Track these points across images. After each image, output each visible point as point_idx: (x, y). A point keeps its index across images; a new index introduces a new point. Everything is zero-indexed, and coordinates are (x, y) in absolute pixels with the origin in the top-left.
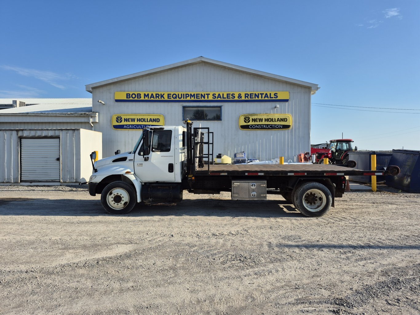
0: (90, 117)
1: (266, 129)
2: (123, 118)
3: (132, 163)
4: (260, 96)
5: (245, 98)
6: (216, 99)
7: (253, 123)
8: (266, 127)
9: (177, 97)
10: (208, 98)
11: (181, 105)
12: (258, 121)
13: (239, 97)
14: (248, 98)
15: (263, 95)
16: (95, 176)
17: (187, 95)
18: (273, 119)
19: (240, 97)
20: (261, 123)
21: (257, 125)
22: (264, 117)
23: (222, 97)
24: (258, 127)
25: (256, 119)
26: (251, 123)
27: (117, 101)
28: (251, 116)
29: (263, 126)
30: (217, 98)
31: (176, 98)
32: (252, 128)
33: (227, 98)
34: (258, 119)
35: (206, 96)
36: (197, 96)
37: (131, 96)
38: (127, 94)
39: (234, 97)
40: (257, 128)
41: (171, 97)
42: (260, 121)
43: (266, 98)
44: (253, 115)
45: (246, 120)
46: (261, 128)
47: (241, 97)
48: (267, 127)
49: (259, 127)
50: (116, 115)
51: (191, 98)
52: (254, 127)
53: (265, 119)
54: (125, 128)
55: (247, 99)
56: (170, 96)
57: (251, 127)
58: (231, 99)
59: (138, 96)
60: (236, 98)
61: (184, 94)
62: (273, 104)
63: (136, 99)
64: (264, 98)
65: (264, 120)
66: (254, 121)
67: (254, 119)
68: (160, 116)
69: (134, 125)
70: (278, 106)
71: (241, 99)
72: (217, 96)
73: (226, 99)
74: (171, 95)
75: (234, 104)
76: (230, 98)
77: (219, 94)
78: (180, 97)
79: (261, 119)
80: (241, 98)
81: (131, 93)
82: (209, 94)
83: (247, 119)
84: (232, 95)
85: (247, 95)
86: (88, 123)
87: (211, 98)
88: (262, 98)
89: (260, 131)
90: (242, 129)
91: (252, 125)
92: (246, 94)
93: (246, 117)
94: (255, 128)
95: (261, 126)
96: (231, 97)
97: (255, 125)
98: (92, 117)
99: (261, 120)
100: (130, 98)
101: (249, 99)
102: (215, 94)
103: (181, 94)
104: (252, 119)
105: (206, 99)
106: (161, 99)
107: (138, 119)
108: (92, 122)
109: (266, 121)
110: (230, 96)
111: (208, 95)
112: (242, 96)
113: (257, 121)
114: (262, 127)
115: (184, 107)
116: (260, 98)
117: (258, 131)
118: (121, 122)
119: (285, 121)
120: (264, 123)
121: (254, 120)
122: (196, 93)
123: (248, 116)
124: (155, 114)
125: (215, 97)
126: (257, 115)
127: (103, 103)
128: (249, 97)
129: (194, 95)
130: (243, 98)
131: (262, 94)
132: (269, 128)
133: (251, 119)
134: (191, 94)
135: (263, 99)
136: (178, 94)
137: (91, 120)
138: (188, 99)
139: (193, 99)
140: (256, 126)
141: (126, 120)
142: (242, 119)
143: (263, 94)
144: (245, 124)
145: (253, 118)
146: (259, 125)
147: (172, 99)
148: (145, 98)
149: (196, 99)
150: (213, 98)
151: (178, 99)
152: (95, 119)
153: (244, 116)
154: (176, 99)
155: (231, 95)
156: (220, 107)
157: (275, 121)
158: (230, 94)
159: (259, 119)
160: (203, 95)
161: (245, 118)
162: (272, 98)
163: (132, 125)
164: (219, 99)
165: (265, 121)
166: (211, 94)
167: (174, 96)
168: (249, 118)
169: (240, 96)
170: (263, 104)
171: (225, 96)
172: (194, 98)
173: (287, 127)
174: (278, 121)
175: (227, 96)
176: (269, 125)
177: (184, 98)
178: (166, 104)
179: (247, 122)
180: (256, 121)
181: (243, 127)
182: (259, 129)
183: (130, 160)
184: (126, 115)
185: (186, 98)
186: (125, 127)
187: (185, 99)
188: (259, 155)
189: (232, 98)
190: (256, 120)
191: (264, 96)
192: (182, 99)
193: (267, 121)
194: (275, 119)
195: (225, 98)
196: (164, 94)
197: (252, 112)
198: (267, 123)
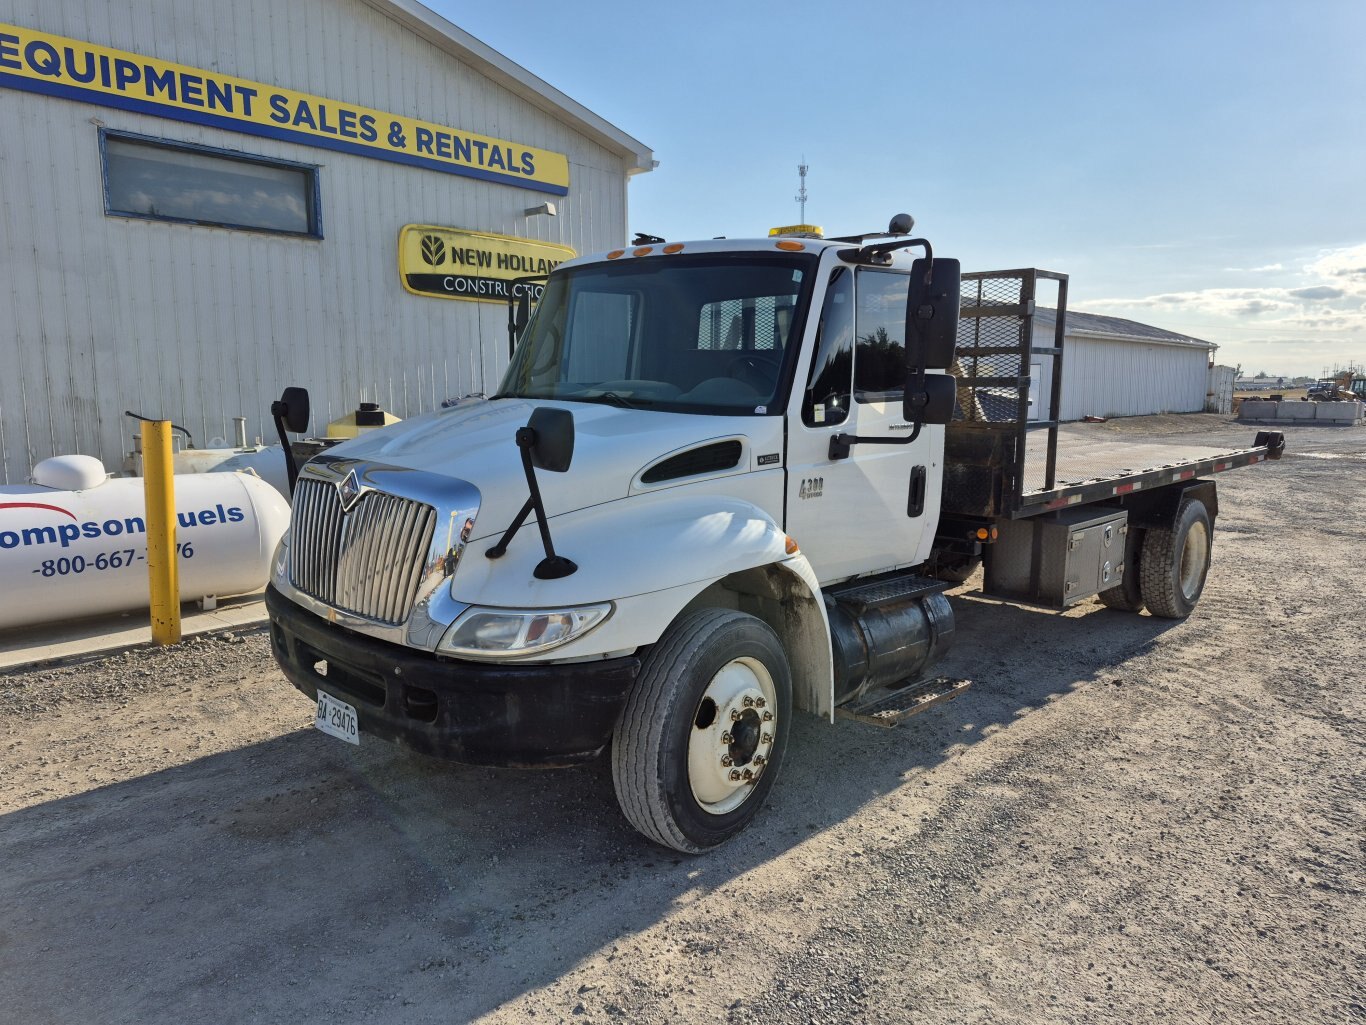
1: (505, 297)
4: (474, 151)
5: (420, 149)
6: (289, 126)
7: (458, 269)
8: (502, 289)
9: (63, 70)
10: (248, 111)
11: (91, 122)
12: (476, 261)
13: (395, 140)
14: (430, 151)
15: (485, 149)
17: (126, 71)
18: (523, 258)
19: (398, 138)
20: (484, 272)
21: (473, 279)
22: (496, 248)
23: (317, 124)
24: (477, 290)
25: (468, 251)
26: (448, 268)
28: (448, 236)
29: (493, 286)
30: (296, 122)
32: (455, 292)
33: (344, 132)
34: (475, 255)
35: (238, 99)
36: (185, 89)
39: (374, 135)
40: (472, 293)
42: (481, 264)
44: (456, 233)
45: (431, 252)
46: (486, 295)
47: (401, 142)
49: (480, 288)
51: (150, 92)
52: (461, 285)
53: (499, 254)
55: (425, 154)
56: (16, 52)
57: (450, 283)
58: (360, 141)
60: (382, 142)
61: (105, 60)
64: (492, 164)
65: (494, 261)
67: (461, 250)
70: (552, 208)
71: (399, 149)
72: (293, 111)
73: (338, 136)
76: (354, 135)
77: (303, 106)
78: (81, 68)
79: (484, 253)
80: (403, 145)
82: (254, 93)
84: (363, 124)
85: (424, 137)
87: (262, 114)
88: (481, 160)
90: (411, 290)
91: (455, 277)
92: (419, 131)
93: (429, 238)
94: (466, 293)
95: (486, 285)
96: (359, 129)
97: (466, 278)
99: (484, 258)
101: (437, 157)
102: (285, 101)
103: (89, 57)
104: (454, 250)
105: (238, 113)
109: (503, 266)
110: (353, 125)
111: (248, 94)
112: (404, 138)
113: (471, 260)
114: (489, 291)
115: (110, 137)
116: (475, 163)
120: (495, 271)
121: (461, 256)
122: (178, 70)
123: (439, 235)
125: (286, 114)
126: (469, 235)
128: (434, 147)
129: (169, 75)
130: (411, 147)
133: (447, 250)
134: (149, 70)
135: (486, 166)
136: (69, 52)
138: (136, 91)
139: (161, 97)
140: (470, 281)
142: (412, 246)
144: (428, 269)
145: (457, 249)
146: (479, 279)
147: (28, 72)
149: (179, 103)
150: (273, 116)
153: (421, 231)
154: (53, 79)
155: (357, 121)
156: (308, 170)
158: (353, 115)
159: (477, 252)
161: (424, 243)
162: (517, 170)
164: (305, 128)
165: (499, 266)
166: (265, 93)
168: (442, 245)
169: (395, 132)
170: (483, 189)
171: (333, 120)
172: (172, 96)
174: (542, 272)
175: (343, 123)
177: (106, 82)
179: (434, 259)
180: (469, 263)
181: (419, 282)
182: (479, 295)
185: (121, 86)
189: (363, 135)
190: (468, 257)
191: (488, 153)
194: (531, 259)
195: (333, 130)
198: (505, 273)
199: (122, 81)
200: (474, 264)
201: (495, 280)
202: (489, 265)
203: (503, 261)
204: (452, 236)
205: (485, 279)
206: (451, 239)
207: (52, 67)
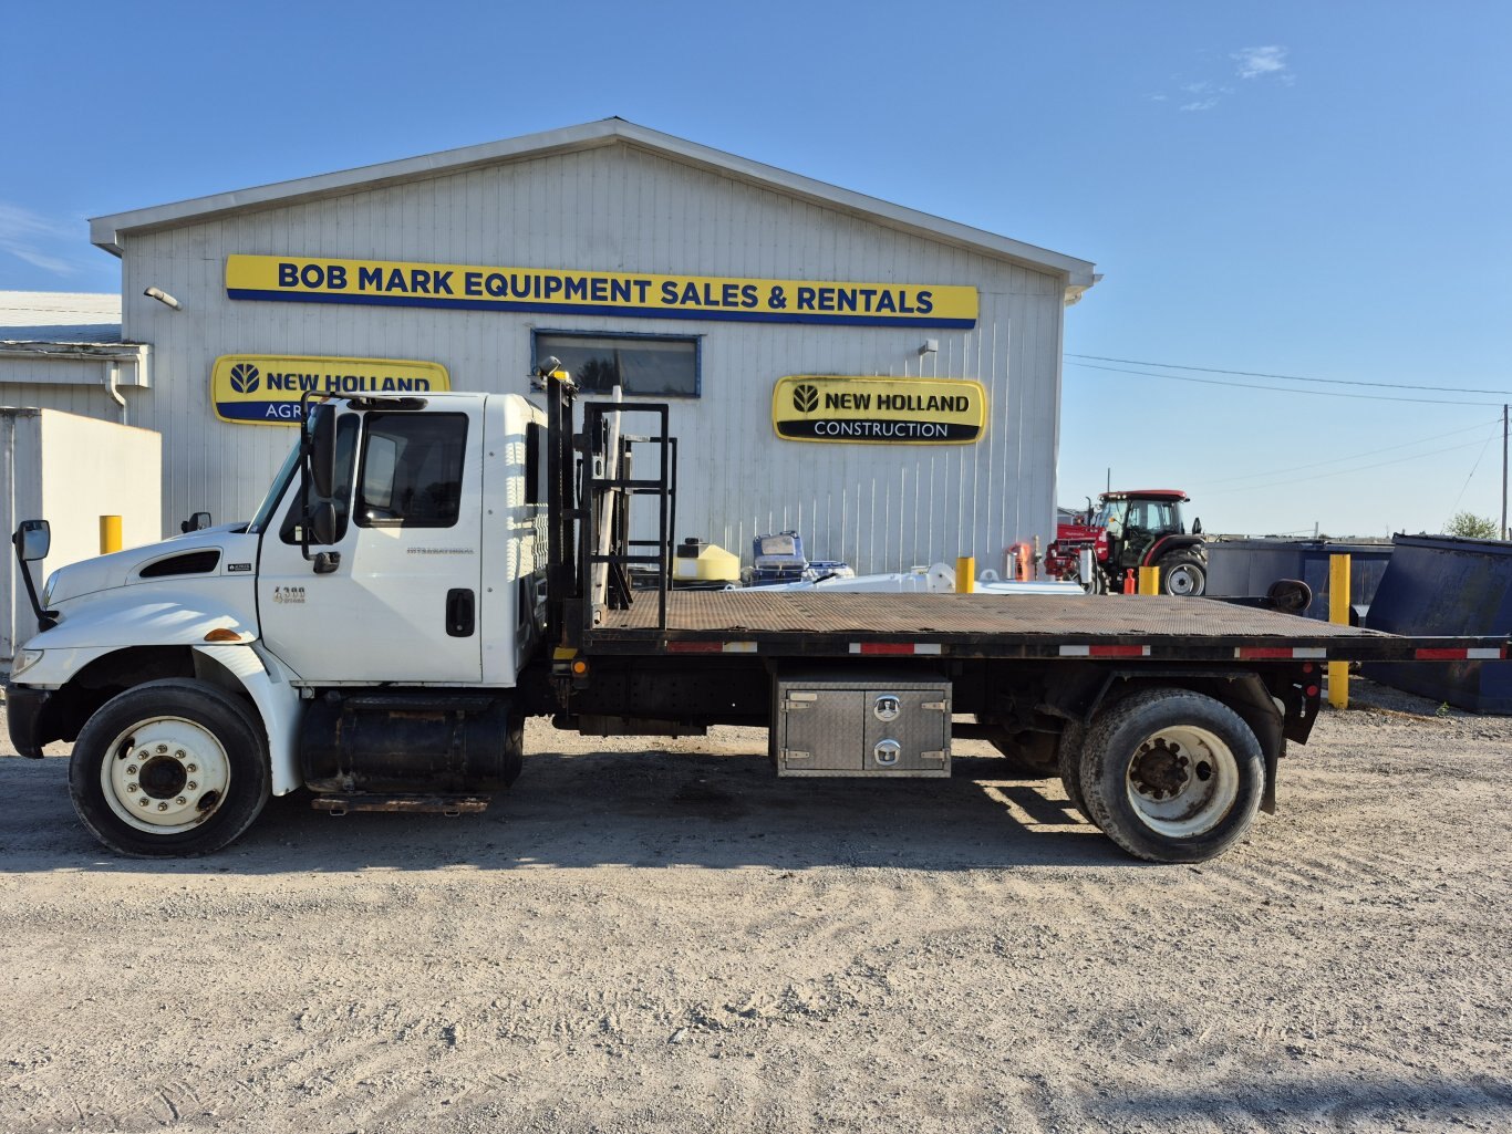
0: (110, 364)
1: (883, 438)
2: (264, 370)
3: (246, 581)
4: (861, 299)
5: (800, 306)
6: (677, 305)
7: (832, 413)
8: (881, 430)
9: (509, 291)
10: (642, 299)
11: (526, 325)
12: (852, 404)
13: (775, 302)
14: (811, 307)
15: (872, 297)
16: (39, 653)
17: (552, 284)
18: (909, 397)
19: (778, 300)
20: (861, 414)
21: (848, 422)
22: (876, 390)
23: (702, 299)
24: (851, 433)
25: (844, 395)
26: (822, 413)
27: (236, 295)
28: (823, 383)
29: (871, 428)
30: (683, 302)
32: (827, 436)
33: (726, 303)
34: (852, 398)
35: (635, 290)
36: (594, 289)
37: (299, 275)
38: (282, 267)
39: (755, 301)
40: (846, 436)
42: (858, 407)
43: (886, 312)
44: (833, 379)
45: (802, 399)
46: (863, 437)
47: (782, 303)
48: (888, 430)
49: (854, 430)
50: (231, 359)
51: (568, 296)
52: (833, 428)
53: (879, 396)
54: (272, 418)
55: (806, 310)
56: (479, 284)
57: (822, 428)
58: (741, 308)
59: (331, 277)
60: (763, 306)
61: (537, 278)
62: (914, 337)
63: (323, 288)
64: (878, 309)
65: (874, 403)
66: (836, 406)
67: (836, 395)
68: (431, 368)
70: (934, 344)
71: (780, 310)
72: (680, 291)
73: (721, 308)
74: (483, 281)
75: (753, 330)
76: (736, 304)
77: (691, 286)
78: (521, 287)
79: (862, 396)
80: (784, 306)
81: (301, 264)
82: (649, 283)
83: (806, 396)
84: (745, 292)
85: (806, 295)
86: (102, 389)
88: (868, 308)
89: (856, 446)
90: (783, 436)
91: (827, 421)
92: (801, 291)
93: (802, 387)
94: (839, 436)
95: (863, 428)
96: (740, 298)
97: (839, 421)
98: (117, 363)
99: (862, 401)
100: (295, 282)
101: (817, 311)
102: (674, 285)
103: (527, 278)
104: (828, 397)
105: (635, 302)
106: (437, 296)
107: (333, 380)
108: (120, 388)
109: (884, 406)
110: (735, 295)
111: (643, 285)
112: (784, 299)
113: (846, 404)
114: (866, 432)
115: (538, 335)
116: (860, 311)
117: (850, 446)
118: (253, 388)
119: (958, 409)
120: (873, 413)
121: (836, 401)
122: (589, 276)
123: (813, 383)
124: (406, 359)
125: (675, 295)
126: (847, 380)
127: (173, 301)
128: (816, 303)
129: (583, 281)
130: (791, 307)
131: (868, 294)
132: (894, 437)
133: (821, 397)
134: (569, 280)
135: (873, 313)
136: (514, 278)
137: (115, 377)
138: (558, 298)
139: (576, 299)
140: (843, 424)
141: (276, 381)
142: (786, 394)
143: (874, 292)
144: (798, 416)
145: (832, 394)
146: (855, 421)
147: (486, 296)
148: (362, 287)
149: (589, 301)
150: (664, 300)
151: (510, 297)
152: (132, 374)
153: (794, 381)
154: (501, 298)
155: (739, 292)
156: (695, 340)
157: (919, 408)
158: (736, 287)
159: (855, 396)
160: (623, 286)
161: (796, 392)
162: (911, 310)
164: (691, 305)
165: (879, 408)
166: (658, 281)
167: (496, 284)
168: (815, 393)
169: (777, 297)
170: (871, 335)
171: (716, 294)
172: (584, 297)
173: (966, 433)
174: (933, 409)
175: (726, 295)
176: (896, 422)
177: (537, 295)
178: (458, 317)
179: (806, 406)
180: (844, 407)
181: (789, 428)
182: (853, 437)
183: (233, 568)
184: (278, 360)
185: (547, 296)
186: (271, 410)
187: (542, 299)
188: (852, 548)
189: (744, 303)
190: (843, 401)
191: (875, 300)
192: (531, 298)
193: (888, 408)
194: (919, 398)
195: (717, 303)
196: (449, 274)
197: (825, 366)
198: (886, 414)
199: (548, 291)
200: (850, 408)
201: (873, 421)
202: (866, 407)
203: (884, 402)
204: (828, 383)
205: (861, 421)
206: (826, 386)
207: (502, 291)
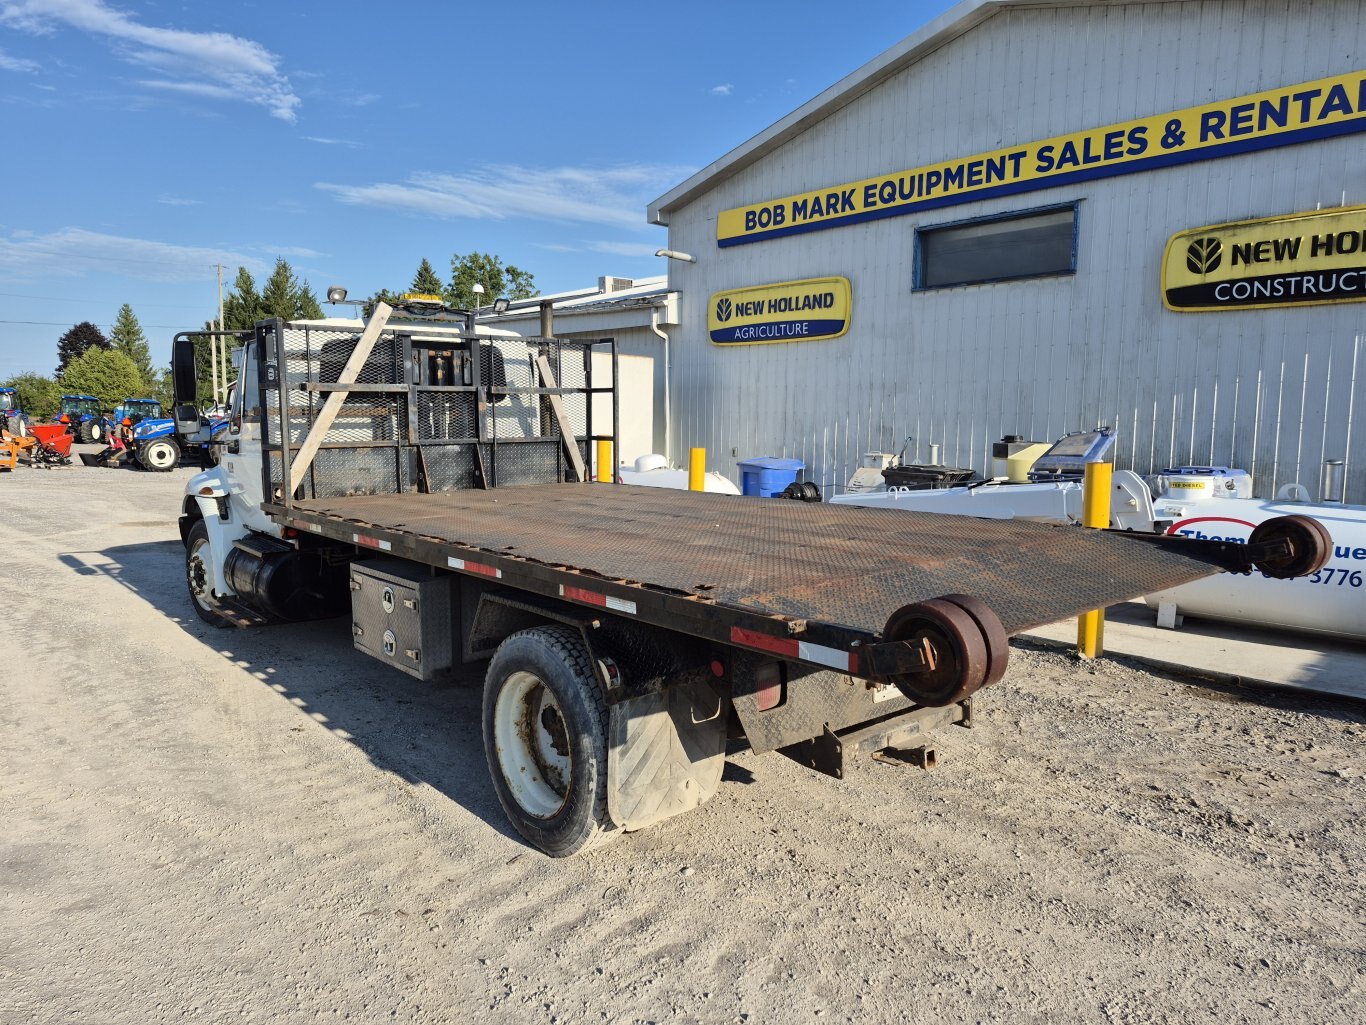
0: (653, 309)
1: (1320, 296)
2: (735, 301)
4: (1295, 109)
5: (1204, 138)
6: (1053, 172)
7: (1241, 271)
8: (1316, 285)
9: (897, 196)
10: (1016, 173)
11: (908, 227)
12: (1272, 255)
13: (1170, 140)
14: (1219, 135)
15: (1314, 100)
17: (933, 178)
19: (1174, 137)
20: (1286, 266)
21: (1263, 280)
22: (1305, 232)
23: (1081, 159)
24: (1268, 294)
25: (1258, 245)
26: (1225, 272)
27: (725, 244)
28: (1230, 232)
29: (1299, 284)
30: (1059, 166)
31: (892, 197)
32: (1233, 301)
33: (1108, 156)
34: (1271, 247)
35: (1010, 166)
37: (757, 219)
38: (748, 214)
39: (1144, 143)
40: (1262, 298)
41: (877, 198)
42: (1279, 257)
43: (1336, 117)
44: (1245, 226)
45: (1199, 258)
46: (1287, 298)
47: (1179, 140)
48: (1327, 284)
49: (1274, 289)
50: (717, 296)
52: (1242, 290)
53: (1315, 238)
54: (739, 340)
55: (1212, 140)
56: (874, 195)
57: (1224, 292)
58: (1127, 158)
59: (776, 215)
60: (1154, 149)
61: (921, 176)
63: (771, 227)
64: (1323, 115)
65: (1304, 248)
66: (1247, 261)
67: (1249, 245)
68: (837, 281)
69: (759, 325)
71: (1177, 149)
72: (1056, 155)
73: (1103, 163)
74: (877, 191)
75: (1142, 181)
76: (1120, 154)
77: (1069, 146)
78: (906, 189)
79: (1287, 241)
80: (1181, 142)
81: (758, 209)
82: (1024, 154)
83: (1204, 253)
84: (1132, 139)
85: (1213, 122)
86: (647, 328)
87: (1029, 170)
88: (1305, 117)
89: (1281, 313)
90: (1172, 308)
91: (1233, 282)
92: (1206, 117)
93: (1200, 242)
94: (1250, 300)
95: (1287, 285)
96: (1127, 145)
97: (1251, 280)
98: (657, 308)
99: (1288, 249)
100: (754, 226)
101: (1228, 139)
102: (1052, 149)
103: (912, 179)
104: (1236, 249)
105: (1008, 179)
106: (844, 214)
107: (773, 303)
108: (660, 327)
109: (1321, 252)
110: (1120, 144)
111: (1017, 157)
112: (1183, 133)
113: (1263, 256)
114: (1291, 292)
116: (1294, 122)
117: (1271, 312)
118: (728, 318)
120: (1304, 262)
121: (1248, 254)
122: (966, 162)
123: (1214, 235)
124: (823, 276)
125: (1050, 160)
126: (1266, 224)
127: (688, 257)
128: (1226, 129)
129: (961, 169)
130: (1192, 141)
131: (1305, 98)
132: (1338, 293)
133: (1225, 249)
134: (948, 171)
135: (1314, 121)
136: (901, 182)
137: (656, 318)
138: (938, 192)
139: (954, 189)
140: (1256, 284)
141: (742, 310)
142: (1179, 252)
143: (1317, 93)
144: (1195, 279)
145: (1242, 244)
146: (1273, 278)
147: (880, 205)
148: (794, 219)
149: (966, 189)
150: (1040, 169)
151: (899, 201)
152: (664, 315)
153: (1190, 236)
154: (891, 204)
155: (1124, 139)
156: (1071, 207)
158: (1121, 134)
159: (1276, 243)
160: (998, 164)
161: (1192, 250)
163: (754, 326)
164: (1068, 167)
167: (888, 190)
168: (1218, 246)
169: (1173, 133)
171: (1098, 148)
172: (961, 185)
175: (1109, 145)
176: (1340, 272)
177: (919, 194)
178: (859, 231)
179: (1204, 266)
180: (1258, 260)
181: (1181, 297)
182: (1272, 299)
184: (742, 292)
185: (929, 192)
186: (738, 334)
187: (925, 197)
189: (1131, 151)
190: (1258, 253)
191: (1317, 105)
192: (915, 198)
193: (1328, 253)
195: (1097, 158)
196: (853, 191)
198: (1324, 262)
199: (930, 188)
200: (1267, 260)
201: (1302, 274)
202: (1293, 256)
203: (1322, 245)
204: (1238, 231)
205: (1284, 276)
206: (1234, 235)
